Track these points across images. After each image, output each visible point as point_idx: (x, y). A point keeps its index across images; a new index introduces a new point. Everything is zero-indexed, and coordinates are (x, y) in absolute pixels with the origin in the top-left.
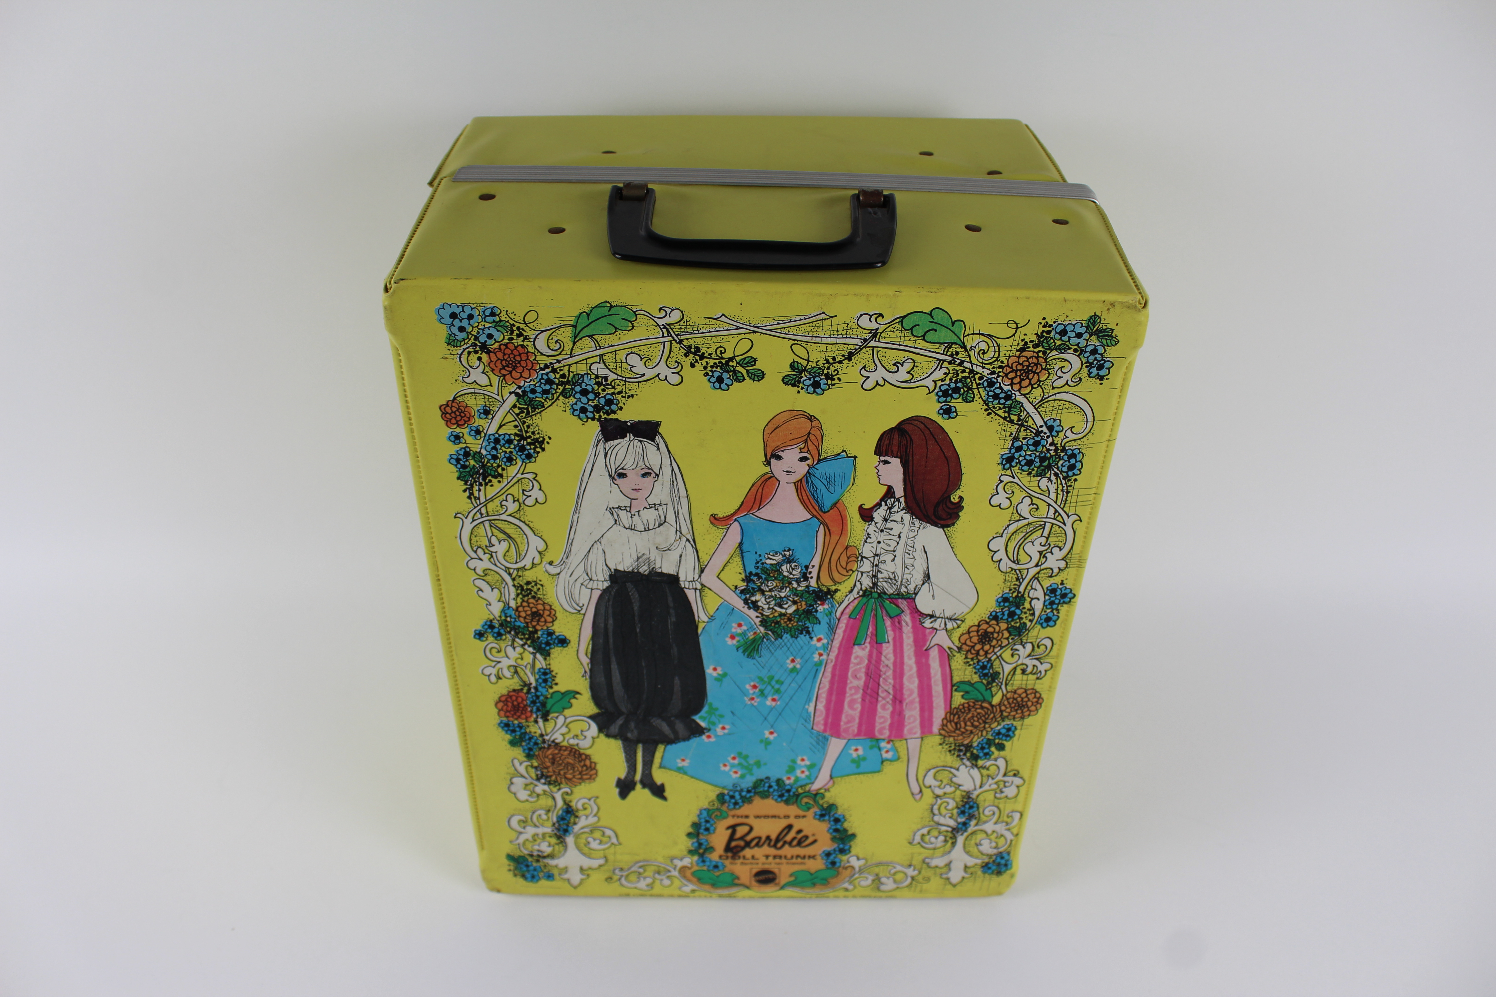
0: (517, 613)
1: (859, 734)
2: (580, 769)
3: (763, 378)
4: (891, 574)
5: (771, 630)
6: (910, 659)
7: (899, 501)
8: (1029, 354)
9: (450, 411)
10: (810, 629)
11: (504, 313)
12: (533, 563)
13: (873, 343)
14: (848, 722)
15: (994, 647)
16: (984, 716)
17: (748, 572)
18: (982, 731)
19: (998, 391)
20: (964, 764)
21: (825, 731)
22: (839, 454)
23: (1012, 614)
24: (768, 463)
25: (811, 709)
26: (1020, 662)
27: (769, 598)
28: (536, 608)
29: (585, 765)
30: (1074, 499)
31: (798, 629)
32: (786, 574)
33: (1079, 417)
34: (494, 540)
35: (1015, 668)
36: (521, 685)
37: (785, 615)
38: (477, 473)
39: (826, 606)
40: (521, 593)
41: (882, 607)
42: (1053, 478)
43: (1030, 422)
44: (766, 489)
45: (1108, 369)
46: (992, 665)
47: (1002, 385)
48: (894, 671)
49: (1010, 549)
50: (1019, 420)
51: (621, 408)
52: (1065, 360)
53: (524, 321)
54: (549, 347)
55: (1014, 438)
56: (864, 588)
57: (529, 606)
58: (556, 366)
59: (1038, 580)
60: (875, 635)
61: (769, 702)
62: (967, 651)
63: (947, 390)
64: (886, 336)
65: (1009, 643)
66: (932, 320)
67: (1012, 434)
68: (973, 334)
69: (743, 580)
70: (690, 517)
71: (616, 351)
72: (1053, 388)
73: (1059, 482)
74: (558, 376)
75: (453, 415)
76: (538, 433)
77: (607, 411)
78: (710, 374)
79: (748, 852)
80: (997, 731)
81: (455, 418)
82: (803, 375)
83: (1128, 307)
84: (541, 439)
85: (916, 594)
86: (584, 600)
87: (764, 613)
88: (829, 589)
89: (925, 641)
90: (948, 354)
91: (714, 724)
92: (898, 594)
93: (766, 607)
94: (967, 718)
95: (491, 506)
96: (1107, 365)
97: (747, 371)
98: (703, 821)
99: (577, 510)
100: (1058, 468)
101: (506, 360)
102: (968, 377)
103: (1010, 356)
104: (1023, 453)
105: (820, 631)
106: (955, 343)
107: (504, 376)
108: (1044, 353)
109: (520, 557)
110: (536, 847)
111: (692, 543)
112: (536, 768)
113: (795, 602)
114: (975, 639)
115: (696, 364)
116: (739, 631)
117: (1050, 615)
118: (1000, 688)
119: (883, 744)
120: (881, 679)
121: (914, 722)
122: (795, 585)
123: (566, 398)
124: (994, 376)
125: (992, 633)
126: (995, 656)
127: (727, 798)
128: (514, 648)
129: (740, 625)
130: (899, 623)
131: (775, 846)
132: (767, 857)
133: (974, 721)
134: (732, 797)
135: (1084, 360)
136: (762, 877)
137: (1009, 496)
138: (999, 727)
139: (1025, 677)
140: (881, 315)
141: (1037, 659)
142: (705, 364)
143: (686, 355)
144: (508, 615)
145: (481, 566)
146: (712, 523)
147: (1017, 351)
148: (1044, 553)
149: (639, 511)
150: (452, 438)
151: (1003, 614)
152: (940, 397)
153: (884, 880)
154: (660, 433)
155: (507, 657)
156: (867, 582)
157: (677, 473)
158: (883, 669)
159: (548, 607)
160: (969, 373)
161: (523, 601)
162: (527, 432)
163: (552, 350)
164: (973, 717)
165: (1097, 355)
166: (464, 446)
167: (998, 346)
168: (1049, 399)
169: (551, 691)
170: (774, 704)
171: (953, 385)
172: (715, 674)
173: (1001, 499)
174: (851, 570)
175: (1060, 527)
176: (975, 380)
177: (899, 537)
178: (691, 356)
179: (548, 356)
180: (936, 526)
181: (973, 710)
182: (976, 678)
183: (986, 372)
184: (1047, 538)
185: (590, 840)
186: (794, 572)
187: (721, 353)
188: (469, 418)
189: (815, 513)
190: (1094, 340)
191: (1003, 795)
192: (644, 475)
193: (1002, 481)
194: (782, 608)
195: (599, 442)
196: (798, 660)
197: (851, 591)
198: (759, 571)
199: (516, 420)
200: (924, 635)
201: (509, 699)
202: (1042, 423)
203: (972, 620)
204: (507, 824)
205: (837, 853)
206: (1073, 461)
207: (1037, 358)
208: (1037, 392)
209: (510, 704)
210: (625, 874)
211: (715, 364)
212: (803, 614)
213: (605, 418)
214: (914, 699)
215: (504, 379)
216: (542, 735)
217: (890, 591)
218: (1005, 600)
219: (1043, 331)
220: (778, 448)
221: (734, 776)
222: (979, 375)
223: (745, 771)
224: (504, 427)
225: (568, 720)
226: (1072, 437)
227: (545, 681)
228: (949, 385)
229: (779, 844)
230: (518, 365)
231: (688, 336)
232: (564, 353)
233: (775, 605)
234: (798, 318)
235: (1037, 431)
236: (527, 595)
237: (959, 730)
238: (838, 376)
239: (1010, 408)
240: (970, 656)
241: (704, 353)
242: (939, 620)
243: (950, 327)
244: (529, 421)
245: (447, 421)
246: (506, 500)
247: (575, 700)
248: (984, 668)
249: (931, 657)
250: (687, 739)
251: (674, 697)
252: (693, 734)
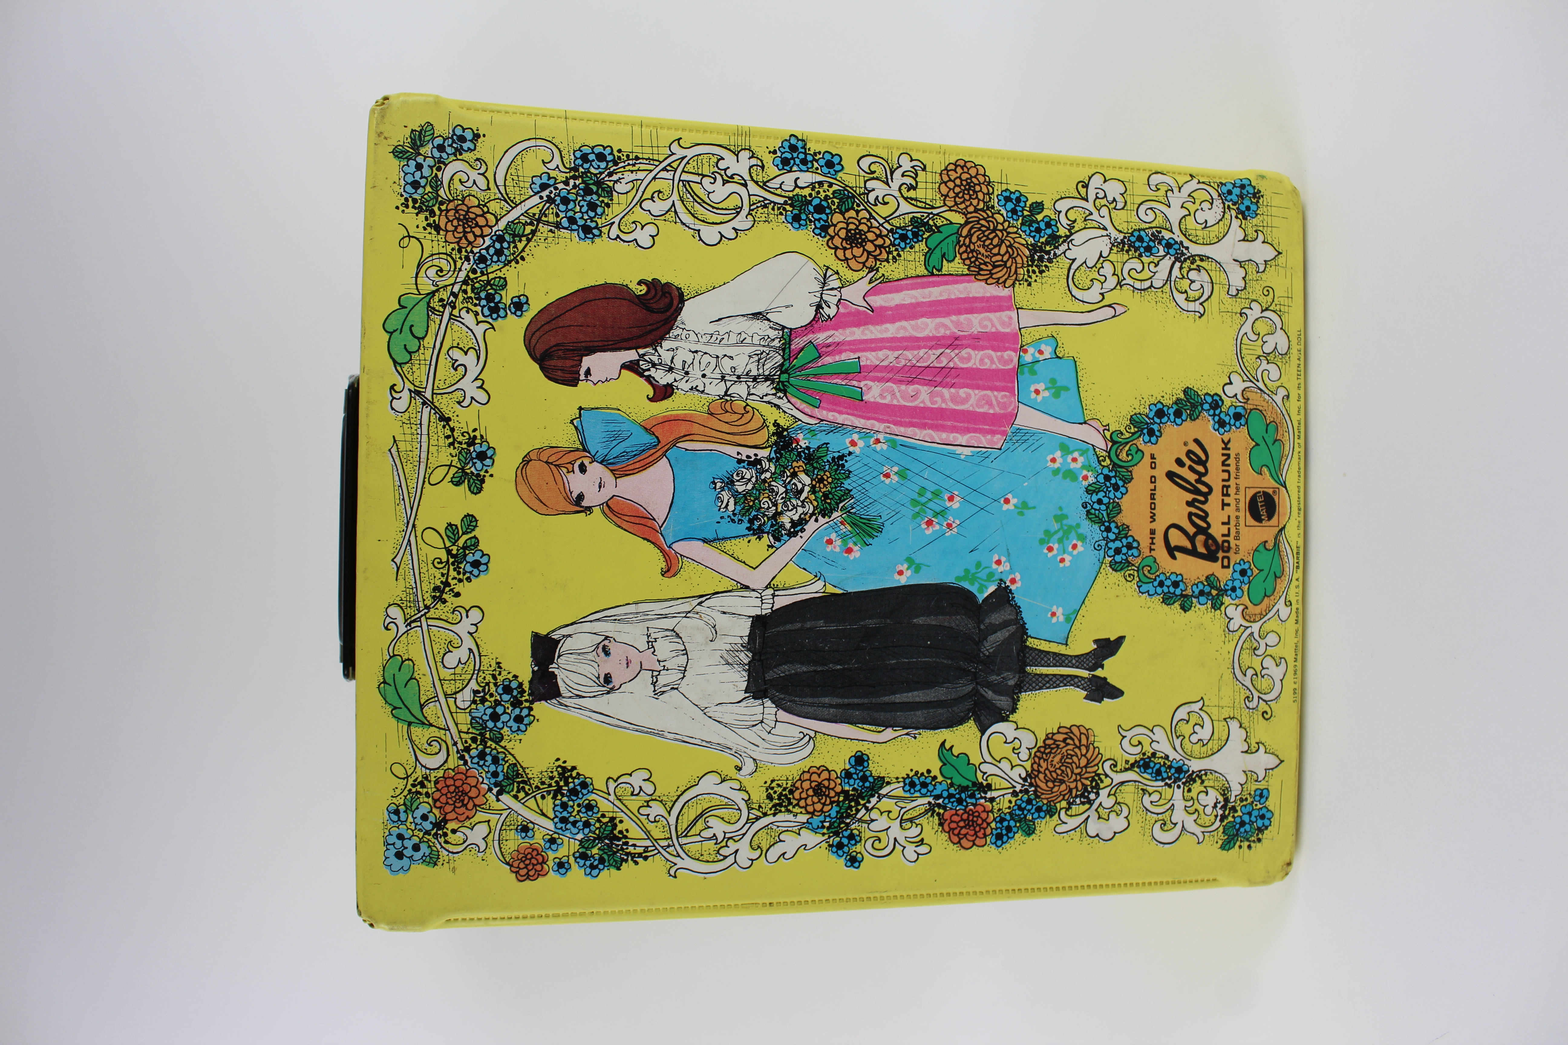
0: (816, 813)
1: (1011, 391)
2: (1070, 747)
3: (473, 516)
4: (752, 360)
5: (837, 504)
6: (887, 330)
7: (644, 355)
8: (443, 220)
9: (525, 871)
10: (836, 455)
11: (394, 800)
12: (739, 790)
13: (428, 395)
14: (991, 405)
15: (869, 228)
16: (983, 232)
17: (747, 532)
18: (1009, 233)
19: (492, 251)
20: (1064, 253)
21: (1004, 433)
22: (576, 428)
23: (819, 209)
24: (588, 510)
25: (967, 451)
26: (897, 194)
27: (787, 506)
28: (807, 790)
29: (1064, 740)
30: (649, 150)
31: (836, 470)
32: (750, 486)
33: (530, 156)
34: (707, 834)
35: (906, 199)
36: (932, 815)
37: (813, 487)
38: (609, 846)
39: (801, 436)
40: (785, 806)
41: (802, 368)
42: (615, 177)
43: (536, 211)
44: (626, 512)
45: (464, 130)
46: (897, 228)
47: (484, 247)
48: (906, 348)
49: (718, 219)
50: (531, 224)
51: (515, 677)
52: (452, 179)
53: (404, 779)
54: (437, 754)
55: (556, 227)
56: (774, 391)
57: (806, 799)
58: (460, 747)
59: (768, 181)
60: (847, 375)
61: (956, 505)
62: (876, 260)
63: (490, 308)
64: (419, 379)
65: (866, 209)
66: (399, 331)
67: (551, 231)
68: (416, 284)
69: (760, 538)
70: (666, 600)
71: (440, 680)
72: (489, 189)
73: (622, 170)
74: (474, 746)
75: (530, 867)
76: (552, 772)
77: (519, 693)
78: (468, 575)
79: (1217, 530)
80: (1010, 214)
81: (534, 865)
82: (468, 471)
83: (383, 117)
84: (559, 769)
85: (784, 328)
86: (795, 732)
87: (810, 512)
88: (774, 434)
89: (858, 313)
90: (442, 310)
91: (991, 575)
92: (784, 350)
93: (800, 510)
94: (985, 254)
95: (657, 833)
96: (459, 131)
97: (464, 534)
98: (1159, 590)
99: (659, 734)
100: (601, 173)
101: (455, 802)
102: (473, 286)
103: (446, 241)
104: (578, 215)
105: (838, 443)
106: (429, 303)
107: (475, 805)
108: (441, 203)
109: (730, 805)
110: (1209, 810)
111: (703, 599)
112: (1070, 804)
113: (794, 475)
114: (857, 251)
115: (455, 590)
116: (838, 542)
117: (822, 162)
118: (937, 214)
119: (1028, 358)
120: (918, 364)
121: (991, 320)
122: (768, 475)
123: (502, 738)
124: (471, 258)
125: (848, 231)
126: (886, 225)
127: (1118, 558)
128: (872, 821)
129: (830, 542)
130: (828, 346)
131: (1206, 495)
132: (1224, 505)
133: (991, 244)
134: (1118, 551)
135: (452, 158)
136: (1263, 513)
137: (639, 226)
138: (1003, 212)
139: (921, 185)
140: (392, 388)
141: (892, 173)
142: (455, 581)
143: (444, 602)
144: (820, 825)
145: (746, 853)
146: (674, 575)
147: (438, 233)
148: (725, 178)
149: (659, 661)
150: (563, 871)
151: (819, 220)
152: (499, 316)
153: (1268, 348)
154: (548, 634)
155: (887, 829)
156: (764, 388)
157: (602, 614)
158: (903, 363)
159: (807, 776)
160: (467, 285)
161: (797, 805)
162: (550, 785)
163: (440, 750)
164: (984, 246)
165: (446, 144)
166: (572, 859)
167: (432, 255)
168: (503, 192)
169: (940, 779)
170: (957, 499)
171: (484, 302)
172: (908, 573)
173: (643, 237)
174: (745, 408)
175: (688, 163)
176: (476, 278)
177: (696, 352)
178: (444, 596)
179: (448, 755)
180: (681, 309)
181: (972, 247)
182: (921, 247)
183: (466, 266)
184: (704, 176)
185: (1194, 738)
186: (748, 476)
187: (441, 562)
188: (533, 850)
189: (660, 453)
190: (426, 150)
191: (1119, 199)
192: (607, 653)
193: (618, 236)
194: (802, 490)
195: (561, 704)
196: (885, 470)
197: (778, 407)
198: (745, 519)
199: (534, 796)
200: (849, 314)
201: (956, 832)
202: (537, 197)
203: (827, 257)
204: (1166, 846)
205: (1217, 412)
206: (592, 157)
207: (448, 211)
208: (494, 207)
209: (964, 831)
210: (1256, 694)
211: (455, 570)
212: (812, 465)
213: (529, 695)
214: (952, 321)
215: (479, 806)
216: (1015, 794)
217: (778, 359)
218: (796, 219)
219: (414, 207)
220: (567, 498)
221: (1080, 548)
222: (470, 274)
223: (1073, 534)
224: (544, 811)
225: (988, 758)
226: (557, 161)
227: (924, 785)
228: (483, 307)
229: (1204, 489)
230: (461, 789)
231: (420, 599)
232: (443, 737)
233: (799, 499)
234: (397, 478)
235: (547, 202)
236: (789, 799)
237: (1006, 262)
238: (470, 432)
239: (514, 235)
240: (884, 256)
241: (442, 582)
242: (825, 297)
243: (408, 310)
244: (536, 782)
245: (539, 875)
246: (648, 815)
247: (953, 750)
248: (903, 238)
249: (884, 304)
250: (1017, 609)
251: (946, 624)
252: (1009, 601)
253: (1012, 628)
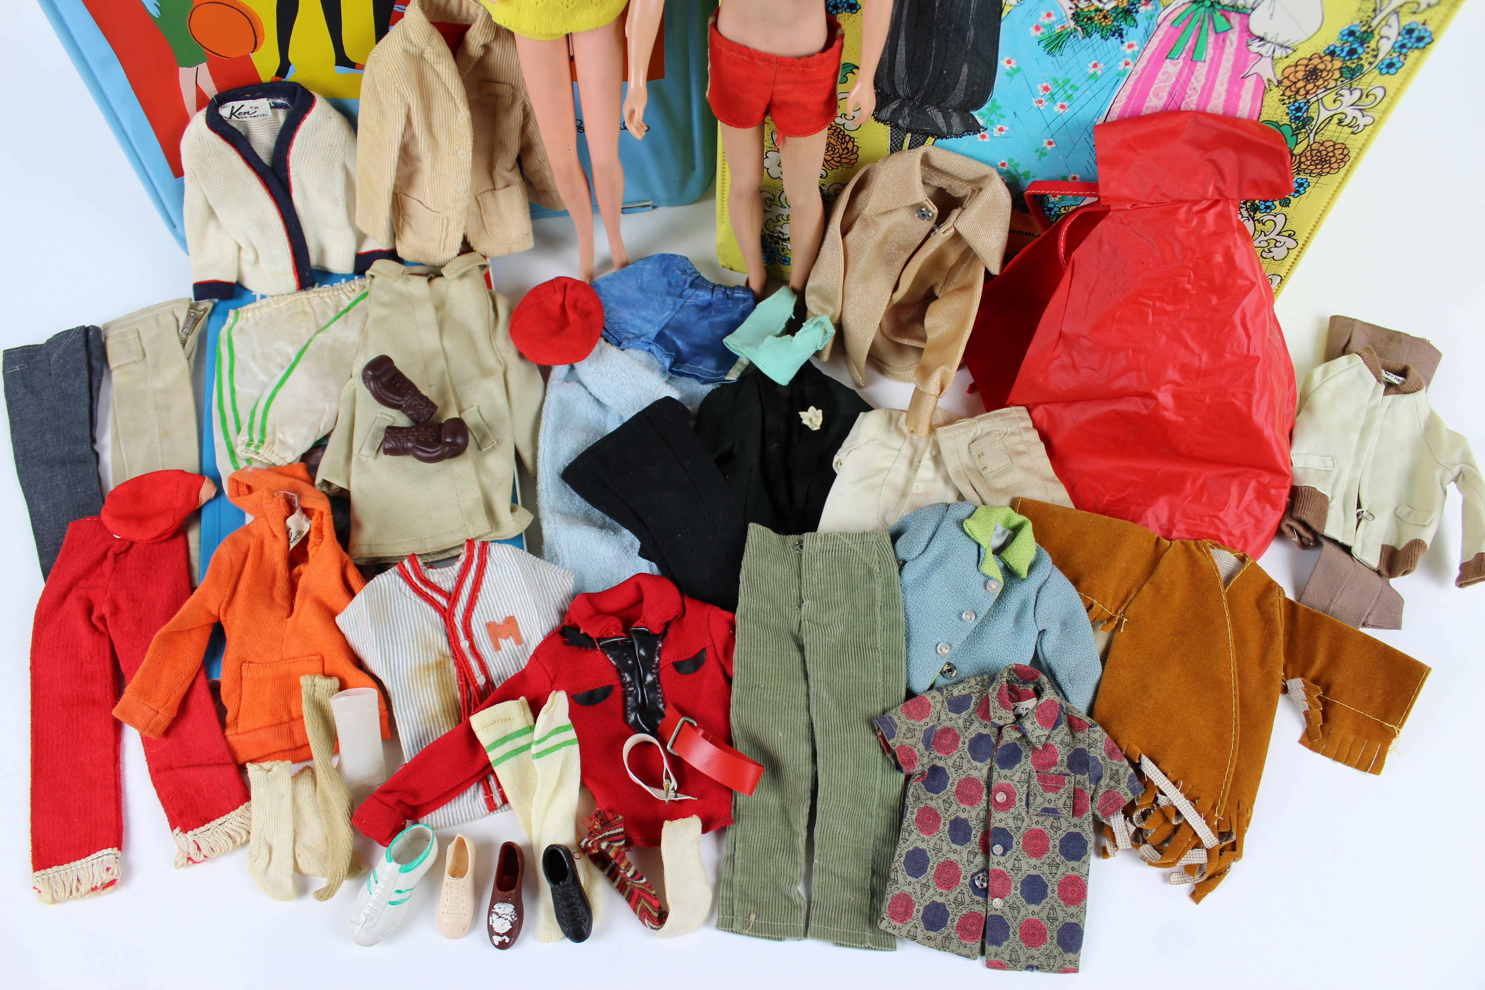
2: (841, 151)
5: (1081, 26)
6: (1222, 85)
10: (1124, 32)
15: (1318, 87)
23: (1352, 52)
26: (1339, 111)
29: (847, 148)
31: (1111, 30)
35: (1332, 116)
37: (1101, 11)
39: (1149, 8)
41: (1211, 18)
46: (1309, 106)
59: (1397, 16)
60: (1193, 50)
61: (1057, 109)
62: (1287, 87)
65: (1336, 86)
85: (1253, 10)
87: (1080, 5)
89: (1245, 67)
91: (993, 123)
92: (1233, 7)
105: (1133, 35)
114: (1300, 75)
116: (1047, 21)
117: (1395, 60)
118: (1308, 136)
120: (1184, 103)
125: (1322, 71)
126: (1315, 98)
129: (1049, 15)
130: (1224, 41)
138: (1292, 180)
139: (1340, 128)
141: (1360, 110)
158: (1189, 92)
170: (1061, 111)
172: (1007, 67)
182: (1286, 120)
191: (1271, 255)
196: (1101, 65)
200: (1247, 60)
212: (1121, 12)
217: (1226, 1)
218: (1351, 33)
240: (1288, 93)
242: (1269, 45)
247: (851, 75)
248: (1299, 109)
249: (1245, 87)
250: (960, 135)
251: (958, 86)
252: (968, 131)
253: (945, 130)
